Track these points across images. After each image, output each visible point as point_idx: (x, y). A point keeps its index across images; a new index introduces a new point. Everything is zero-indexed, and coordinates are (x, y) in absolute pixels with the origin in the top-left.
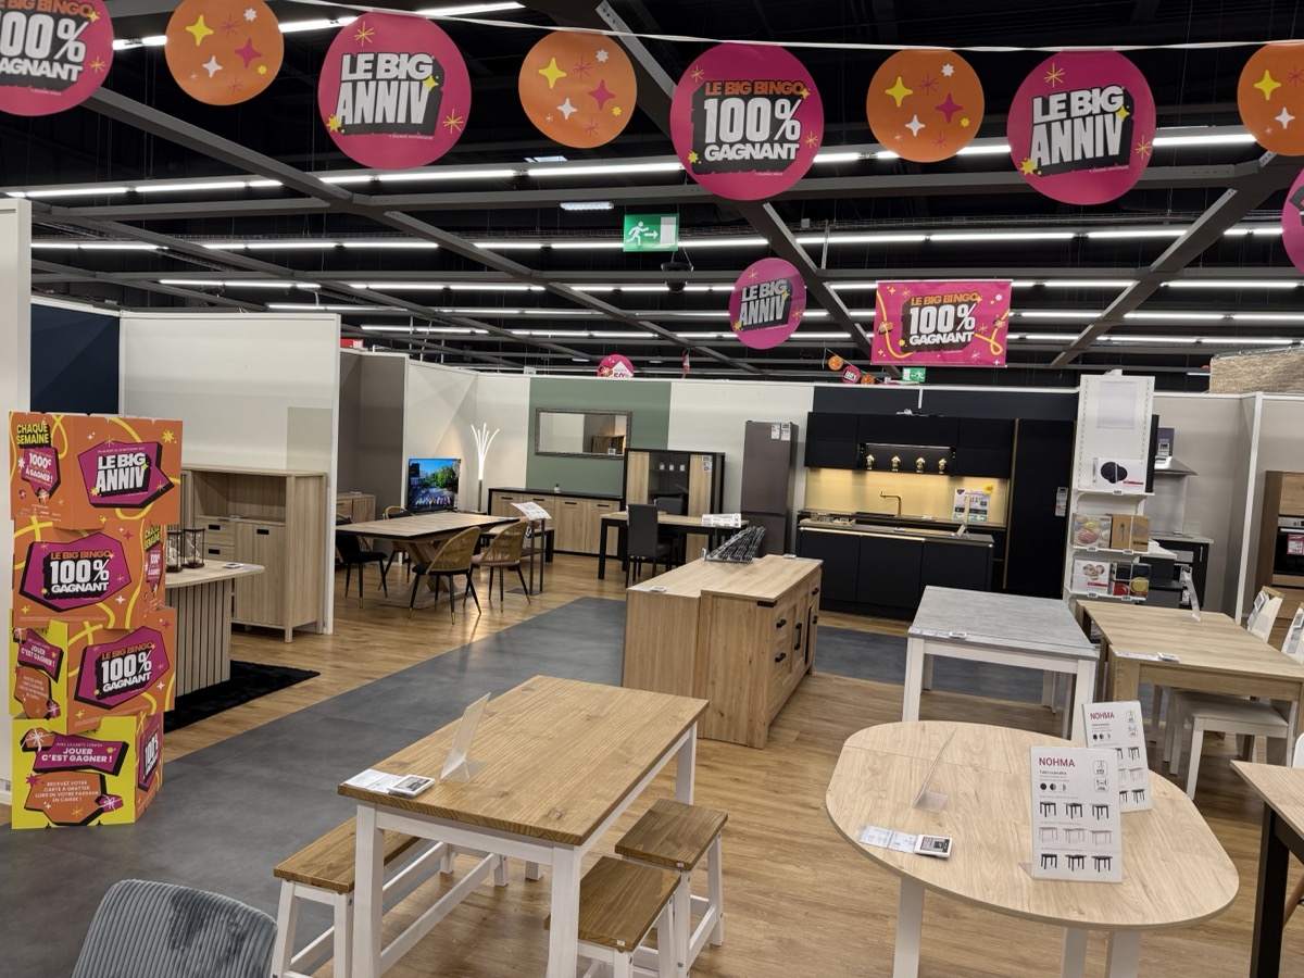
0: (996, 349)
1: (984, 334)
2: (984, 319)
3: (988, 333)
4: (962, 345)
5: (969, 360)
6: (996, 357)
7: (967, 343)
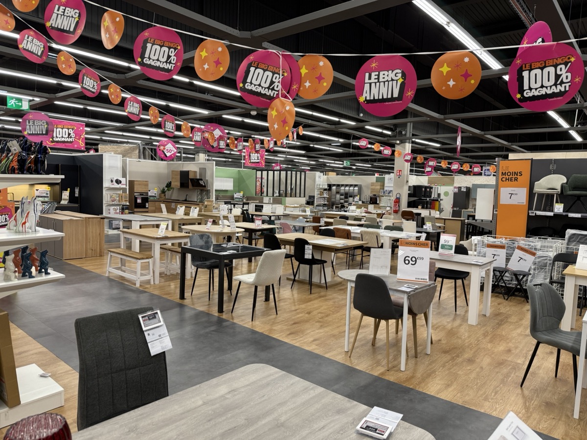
0: (82, 144)
1: (78, 139)
2: (78, 134)
3: (79, 139)
4: (71, 142)
5: (74, 147)
6: (82, 147)
7: (73, 142)
